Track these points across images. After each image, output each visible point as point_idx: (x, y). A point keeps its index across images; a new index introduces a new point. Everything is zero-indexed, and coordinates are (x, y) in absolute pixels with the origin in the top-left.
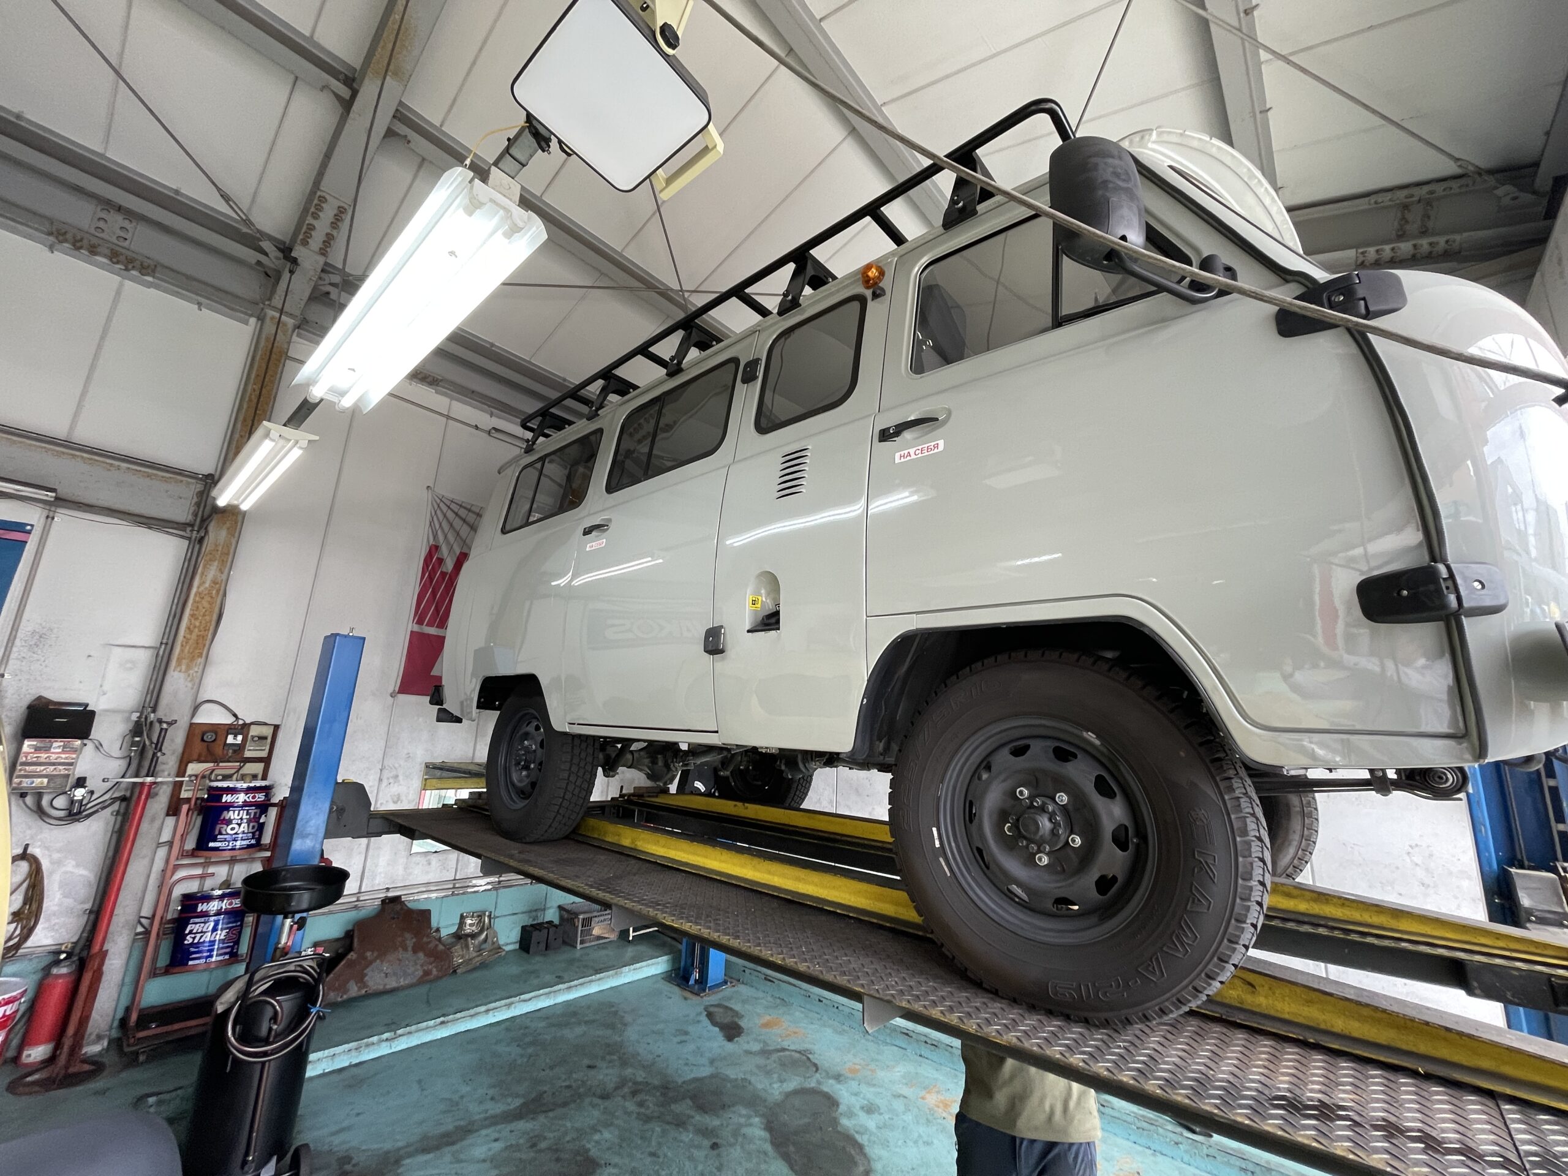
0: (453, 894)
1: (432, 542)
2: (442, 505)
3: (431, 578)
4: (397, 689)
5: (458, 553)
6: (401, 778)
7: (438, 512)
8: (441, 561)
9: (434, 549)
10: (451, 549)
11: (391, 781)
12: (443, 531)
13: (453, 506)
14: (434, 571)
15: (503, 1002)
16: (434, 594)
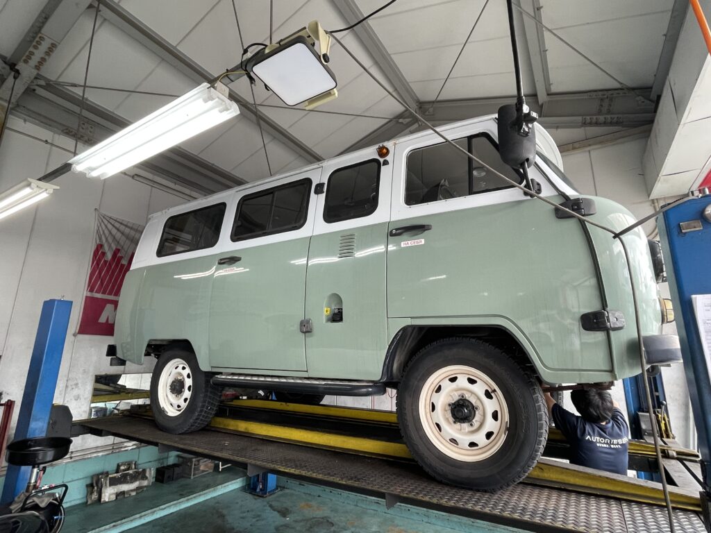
0: (112, 453)
1: (98, 242)
2: (104, 220)
3: (98, 264)
4: (77, 331)
5: (114, 248)
6: (80, 385)
7: (102, 224)
8: (104, 254)
9: (100, 246)
10: (110, 246)
11: (74, 387)
12: (105, 236)
13: (111, 221)
14: (99, 260)
15: (150, 511)
16: (100, 273)
